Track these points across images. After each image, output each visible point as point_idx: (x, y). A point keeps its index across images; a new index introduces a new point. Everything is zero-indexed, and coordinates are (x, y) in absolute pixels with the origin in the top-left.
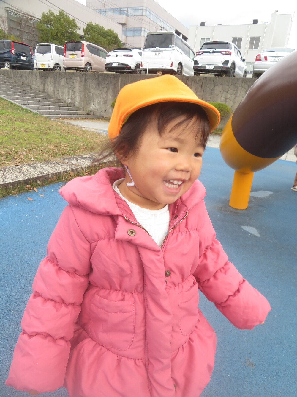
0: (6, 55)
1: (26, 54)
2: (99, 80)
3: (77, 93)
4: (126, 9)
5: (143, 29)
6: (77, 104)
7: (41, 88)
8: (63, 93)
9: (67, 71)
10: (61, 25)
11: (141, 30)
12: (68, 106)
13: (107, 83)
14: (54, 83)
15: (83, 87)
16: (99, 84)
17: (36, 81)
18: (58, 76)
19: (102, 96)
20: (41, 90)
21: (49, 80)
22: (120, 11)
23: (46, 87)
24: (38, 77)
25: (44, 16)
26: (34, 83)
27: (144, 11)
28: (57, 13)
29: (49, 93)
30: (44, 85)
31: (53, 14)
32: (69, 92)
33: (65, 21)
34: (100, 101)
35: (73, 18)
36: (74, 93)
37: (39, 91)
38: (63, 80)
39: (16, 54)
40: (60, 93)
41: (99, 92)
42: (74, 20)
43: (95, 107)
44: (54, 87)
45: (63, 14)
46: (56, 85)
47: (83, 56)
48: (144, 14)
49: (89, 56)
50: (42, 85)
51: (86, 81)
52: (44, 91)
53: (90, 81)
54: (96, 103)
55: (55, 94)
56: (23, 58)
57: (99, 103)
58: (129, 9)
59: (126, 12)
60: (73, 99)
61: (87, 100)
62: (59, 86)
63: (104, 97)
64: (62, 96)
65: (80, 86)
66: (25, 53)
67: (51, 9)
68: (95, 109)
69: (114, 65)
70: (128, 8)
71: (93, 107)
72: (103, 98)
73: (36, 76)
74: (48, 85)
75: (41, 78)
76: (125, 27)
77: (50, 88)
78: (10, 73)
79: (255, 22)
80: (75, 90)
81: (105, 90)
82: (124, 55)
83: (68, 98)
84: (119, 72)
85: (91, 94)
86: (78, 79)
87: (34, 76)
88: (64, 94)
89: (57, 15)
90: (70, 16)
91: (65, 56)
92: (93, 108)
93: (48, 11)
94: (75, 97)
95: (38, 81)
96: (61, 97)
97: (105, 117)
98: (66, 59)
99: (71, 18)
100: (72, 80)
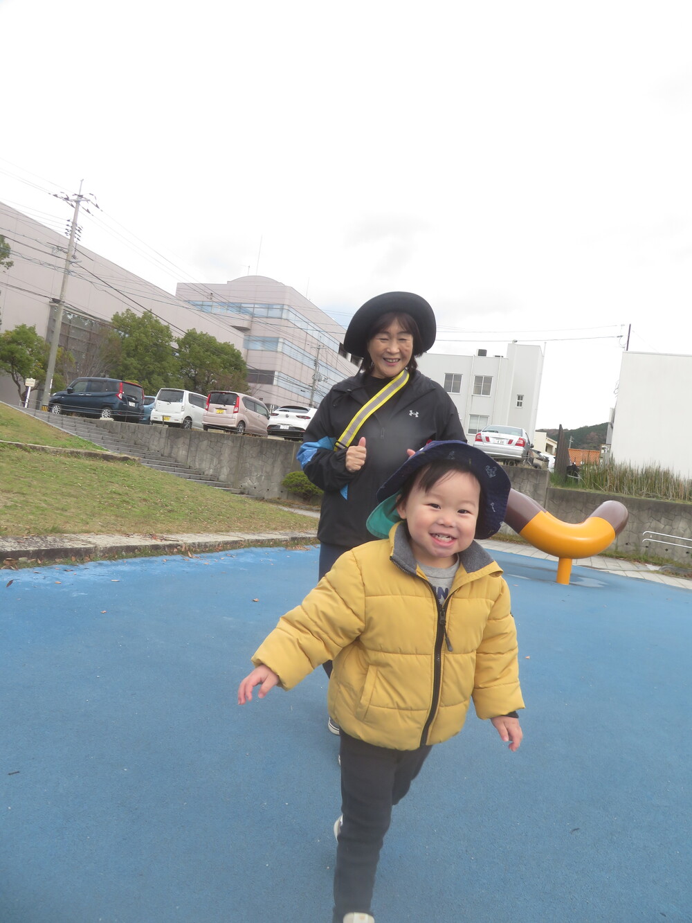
0: (108, 400)
1: (136, 399)
2: (261, 447)
3: (225, 462)
4: (252, 306)
5: (281, 340)
6: (223, 477)
7: (166, 452)
8: (201, 460)
9: (209, 430)
10: (146, 333)
11: (277, 342)
12: (210, 480)
13: (274, 452)
14: (190, 445)
15: (236, 455)
16: (261, 452)
17: (159, 441)
18: (197, 436)
19: (264, 469)
20: (165, 454)
21: (181, 440)
22: (240, 308)
23: (175, 450)
24: (164, 435)
25: (116, 317)
26: (156, 443)
27: (285, 311)
28: (140, 315)
29: (179, 459)
30: (172, 447)
31: (133, 315)
32: (212, 459)
33: (153, 327)
34: (261, 476)
35: (166, 324)
36: (220, 461)
37: (162, 455)
38: (205, 443)
39: (123, 398)
40: (197, 460)
41: (260, 463)
42: (168, 328)
43: (251, 484)
44: (188, 451)
45: (151, 317)
46: (193, 449)
47: (236, 412)
48: (284, 316)
49: (244, 413)
50: (169, 447)
51: (241, 447)
52: (170, 456)
53: (247, 447)
54: (255, 478)
55: (189, 461)
56: (132, 404)
57: (259, 479)
58: (256, 306)
59: (251, 310)
60: (218, 471)
61: (240, 471)
62: (197, 450)
63: (268, 470)
64: (200, 464)
65: (232, 453)
66: (135, 397)
67: (131, 308)
68: (251, 486)
69: (282, 427)
70: (254, 304)
71: (248, 483)
72: (266, 472)
73: (160, 433)
74: (179, 448)
75: (168, 437)
76: (248, 333)
77: (181, 452)
78: (116, 425)
79: (482, 353)
80: (222, 458)
81: (270, 461)
82: (298, 417)
83: (210, 468)
84: (293, 439)
85: (248, 465)
86: (230, 443)
87: (157, 434)
88: (204, 463)
89: (139, 318)
90: (161, 320)
91: (207, 410)
92: (249, 485)
93: (124, 311)
94: (221, 467)
95: (163, 441)
96: (198, 467)
97: (266, 498)
98: (209, 413)
99: (164, 323)
100: (219, 444)
